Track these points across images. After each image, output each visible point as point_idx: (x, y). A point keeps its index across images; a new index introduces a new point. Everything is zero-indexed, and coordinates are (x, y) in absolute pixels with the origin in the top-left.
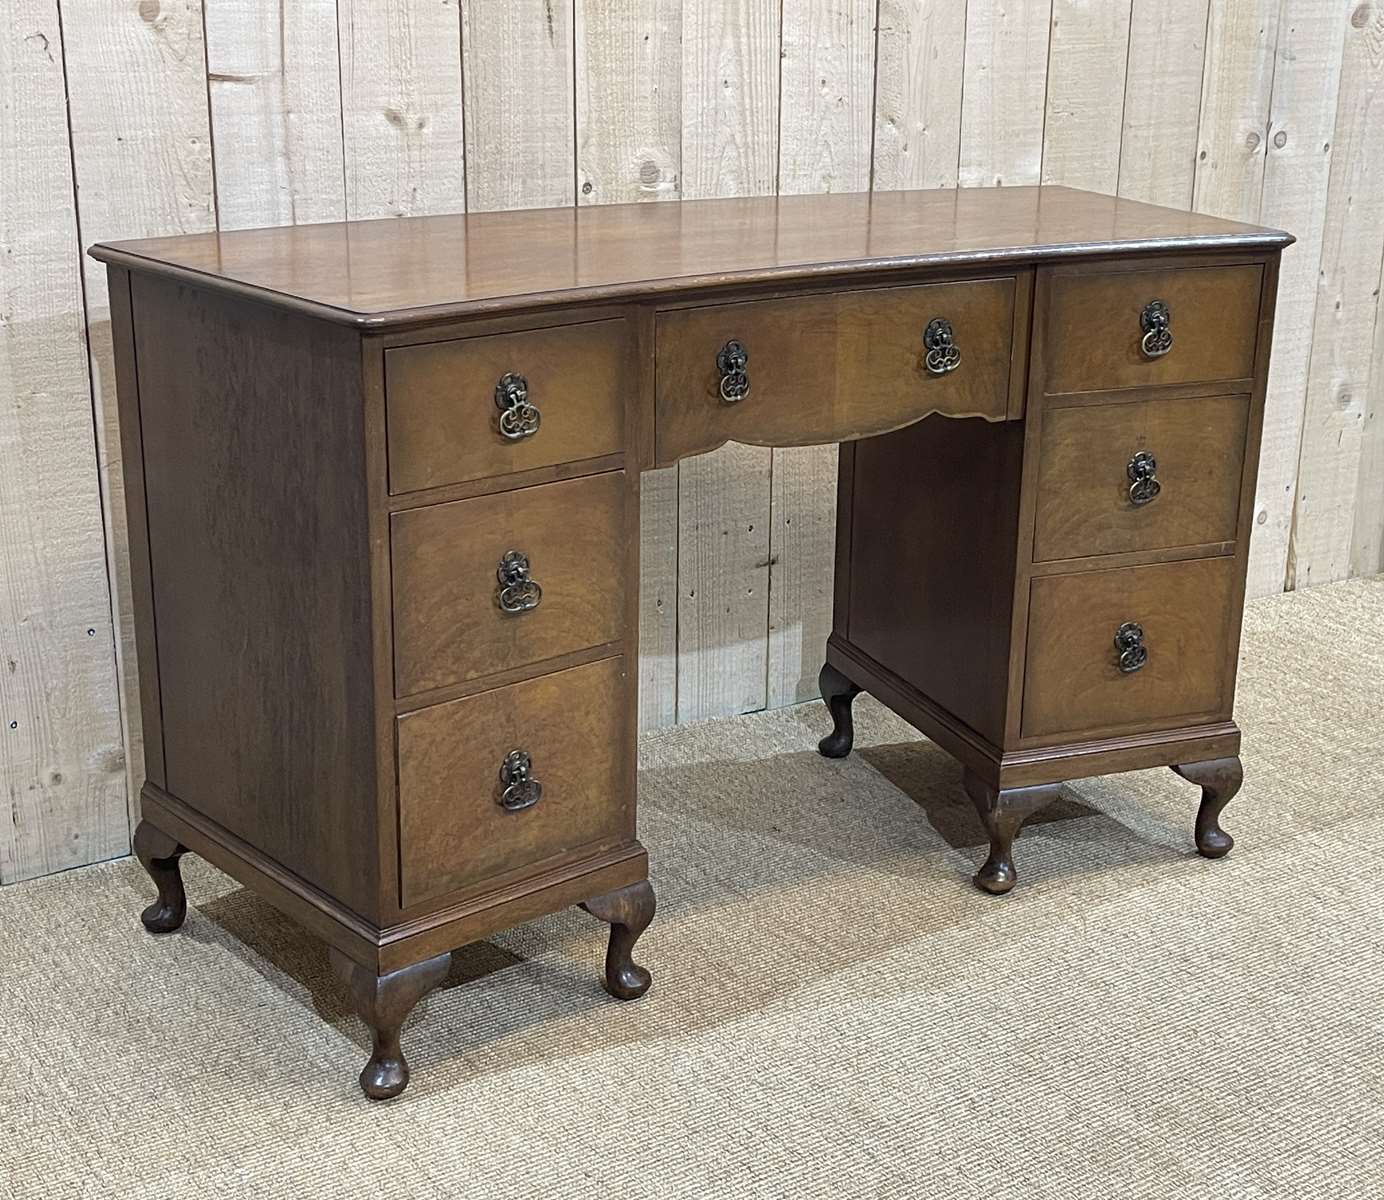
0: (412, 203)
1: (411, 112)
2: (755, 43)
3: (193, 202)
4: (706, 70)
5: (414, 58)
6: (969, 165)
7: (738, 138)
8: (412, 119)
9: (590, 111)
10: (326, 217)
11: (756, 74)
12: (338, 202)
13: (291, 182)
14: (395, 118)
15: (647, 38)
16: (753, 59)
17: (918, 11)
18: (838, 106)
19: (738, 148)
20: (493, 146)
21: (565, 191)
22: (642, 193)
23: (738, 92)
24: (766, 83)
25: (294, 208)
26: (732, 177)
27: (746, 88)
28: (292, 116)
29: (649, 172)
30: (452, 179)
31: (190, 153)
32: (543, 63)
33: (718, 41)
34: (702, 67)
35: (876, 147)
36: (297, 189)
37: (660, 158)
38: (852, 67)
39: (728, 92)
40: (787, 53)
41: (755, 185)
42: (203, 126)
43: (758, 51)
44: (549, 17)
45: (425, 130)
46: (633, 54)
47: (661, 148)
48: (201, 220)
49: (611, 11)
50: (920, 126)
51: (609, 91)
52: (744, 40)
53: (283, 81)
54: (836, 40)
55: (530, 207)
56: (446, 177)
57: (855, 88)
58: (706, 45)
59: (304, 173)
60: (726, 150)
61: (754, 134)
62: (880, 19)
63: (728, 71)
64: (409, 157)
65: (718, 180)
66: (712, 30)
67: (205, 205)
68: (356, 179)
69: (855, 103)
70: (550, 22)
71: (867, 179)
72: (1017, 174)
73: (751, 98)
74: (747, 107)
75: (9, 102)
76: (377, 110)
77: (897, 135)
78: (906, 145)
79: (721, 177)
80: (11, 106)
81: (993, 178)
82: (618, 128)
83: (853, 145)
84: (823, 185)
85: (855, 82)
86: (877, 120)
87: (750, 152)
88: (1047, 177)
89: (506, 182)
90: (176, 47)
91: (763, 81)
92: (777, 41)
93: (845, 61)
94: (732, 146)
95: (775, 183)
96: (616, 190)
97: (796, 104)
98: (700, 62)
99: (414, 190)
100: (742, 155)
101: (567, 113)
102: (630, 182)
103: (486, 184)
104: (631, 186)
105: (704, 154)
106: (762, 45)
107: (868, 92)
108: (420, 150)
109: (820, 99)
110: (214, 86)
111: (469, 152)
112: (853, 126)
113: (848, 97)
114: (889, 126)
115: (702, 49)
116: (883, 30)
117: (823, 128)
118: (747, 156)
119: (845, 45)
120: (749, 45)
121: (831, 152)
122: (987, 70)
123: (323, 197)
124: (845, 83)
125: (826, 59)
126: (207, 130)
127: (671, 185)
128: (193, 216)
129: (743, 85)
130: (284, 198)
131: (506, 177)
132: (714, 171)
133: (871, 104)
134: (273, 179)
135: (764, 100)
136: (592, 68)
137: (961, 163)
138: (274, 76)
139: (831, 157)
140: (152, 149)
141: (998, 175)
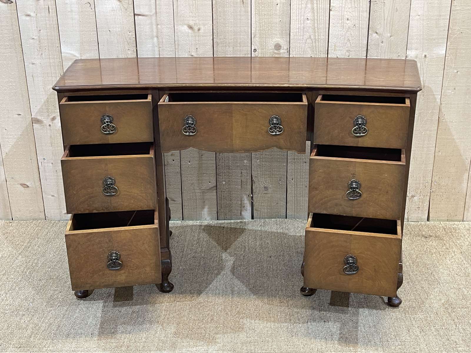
0: (196, 52)
1: (196, 26)
2: (320, 6)
3: (129, 49)
4: (300, 14)
5: (197, 10)
6: (412, 49)
7: (312, 37)
8: (196, 28)
9: (257, 27)
10: (169, 55)
11: (320, 16)
12: (173, 51)
13: (159, 44)
14: (191, 27)
15: (277, 4)
16: (319, 11)
18: (353, 27)
19: (312, 40)
20: (223, 37)
21: (247, 51)
22: (275, 53)
23: (313, 22)
25: (159, 52)
26: (310, 49)
27: (316, 21)
28: (159, 26)
29: (278, 47)
30: (209, 46)
31: (129, 35)
32: (240, 12)
33: (305, 6)
34: (298, 13)
35: (369, 42)
36: (161, 46)
37: (283, 42)
38: (360, 14)
39: (309, 22)
40: (332, 9)
41: (319, 52)
42: (132, 28)
43: (321, 9)
45: (200, 31)
46: (272, 9)
47: (282, 39)
48: (132, 54)
50: (389, 35)
51: (263, 21)
52: (315, 5)
53: (156, 16)
54: (353, 5)
55: (235, 56)
56: (207, 45)
57: (361, 21)
58: (300, 7)
59: (163, 42)
60: (307, 41)
61: (318, 36)
63: (309, 15)
64: (195, 38)
65: (304, 50)
66: (303, 2)
67: (133, 50)
68: (178, 45)
69: (361, 26)
71: (365, 52)
72: (434, 53)
73: (318, 24)
74: (316, 27)
75: (81, 20)
76: (185, 25)
77: (378, 38)
78: (382, 42)
79: (305, 49)
80: (81, 21)
81: (422, 54)
82: (266, 32)
83: (360, 40)
84: (347, 53)
85: (361, 19)
86: (369, 32)
87: (317, 42)
88: (449, 55)
89: (227, 48)
90: (125, 6)
91: (323, 18)
92: (329, 5)
93: (356, 12)
94: (310, 40)
95: (327, 52)
96: (266, 52)
97: (336, 26)
98: (298, 12)
99: (197, 48)
100: (314, 42)
101: (248, 27)
102: (271, 50)
103: (220, 48)
104: (271, 51)
105: (299, 41)
106: (322, 7)
107: (366, 23)
108: (199, 37)
109: (346, 25)
110: (136, 17)
111: (215, 38)
112: (359, 34)
113: (358, 24)
114: (375, 35)
115: (299, 8)
116: (373, 2)
117: (347, 34)
118: (315, 42)
119: (357, 7)
120: (317, 7)
121: (350, 43)
122: (420, 16)
123: (168, 49)
124: (356, 19)
125: (349, 12)
126: (134, 29)
127: (286, 51)
128: (129, 53)
129: (314, 20)
130: (156, 49)
131: (227, 46)
132: (303, 47)
133: (367, 27)
134: (153, 44)
135: (323, 25)
136: (257, 14)
137: (408, 48)
138: (153, 14)
139: (351, 44)
140: (118, 34)
141: (425, 53)
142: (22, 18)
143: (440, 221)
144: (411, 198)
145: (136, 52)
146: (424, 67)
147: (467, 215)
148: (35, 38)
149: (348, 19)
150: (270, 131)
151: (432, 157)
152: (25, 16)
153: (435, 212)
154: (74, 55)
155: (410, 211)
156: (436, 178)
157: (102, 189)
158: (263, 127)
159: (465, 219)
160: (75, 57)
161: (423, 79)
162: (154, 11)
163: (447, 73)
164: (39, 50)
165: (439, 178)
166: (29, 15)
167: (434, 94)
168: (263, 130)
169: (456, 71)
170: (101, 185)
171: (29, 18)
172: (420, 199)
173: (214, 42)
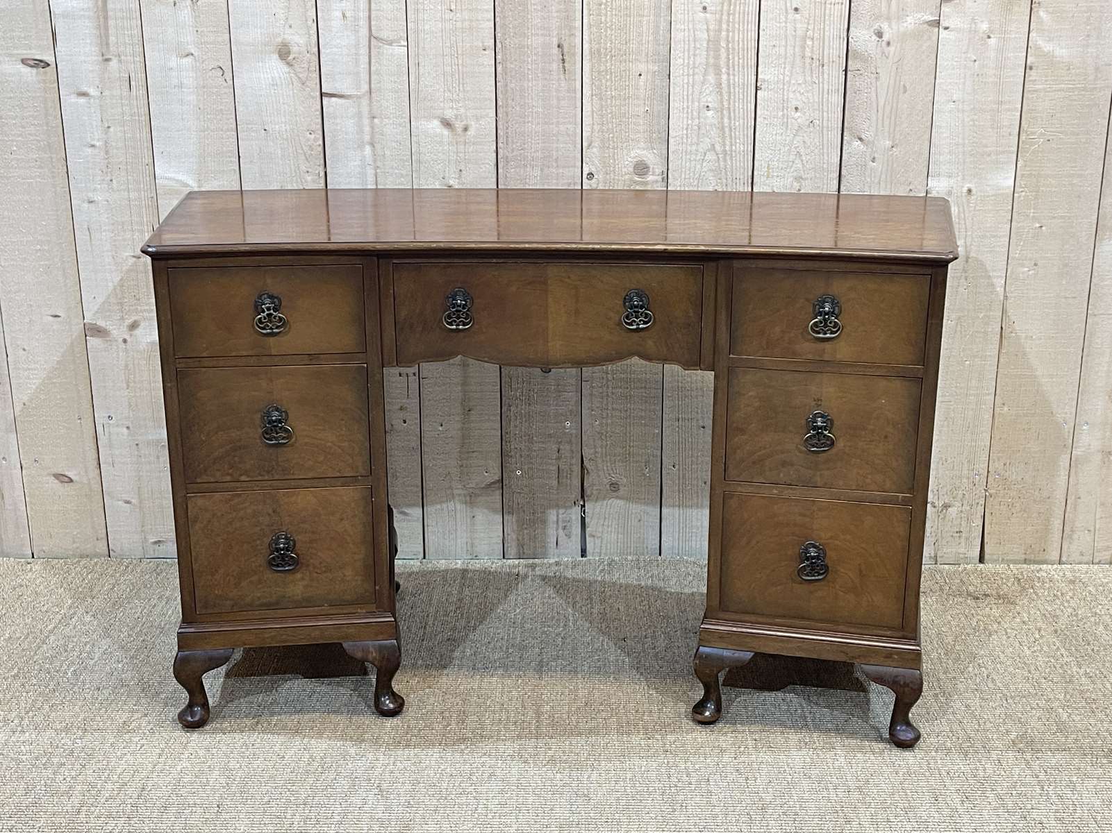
0: (459, 179)
1: (459, 120)
2: (734, 79)
3: (310, 170)
4: (690, 97)
5: (461, 85)
6: (939, 176)
7: (718, 147)
8: (459, 125)
9: (593, 124)
10: (399, 184)
11: (735, 102)
12: (407, 175)
13: (375, 161)
14: (447, 124)
15: (640, 75)
16: (732, 90)
17: (887, 58)
18: (809, 126)
19: (717, 154)
20: (519, 145)
21: (574, 178)
22: (635, 182)
23: (719, 114)
24: (743, 108)
25: (376, 178)
26: (712, 174)
27: (725, 112)
28: (376, 120)
29: (641, 168)
30: (488, 166)
31: (308, 140)
32: (558, 91)
33: (702, 78)
34: (688, 96)
35: (843, 158)
36: (379, 165)
37: (652, 159)
38: (823, 99)
39: (710, 113)
40: (762, 87)
41: (732, 181)
42: (317, 124)
43: (737, 85)
44: (563, 60)
45: (468, 133)
46: (629, 85)
47: (651, 151)
48: (314, 181)
49: (612, 56)
50: (888, 143)
51: (609, 111)
52: (724, 77)
53: (370, 98)
54: (808, 79)
55: (546, 187)
56: (483, 164)
57: (825, 114)
58: (691, 80)
59: (384, 155)
60: (707, 155)
61: (731, 145)
62: (850, 63)
63: (712, 100)
64: (457, 148)
65: (699, 176)
66: (696, 70)
67: (317, 172)
68: (419, 162)
69: (825, 124)
70: (564, 63)
71: (836, 182)
72: (989, 185)
73: (730, 118)
74: (726, 125)
75: (201, 106)
76: (435, 118)
77: (865, 149)
78: (874, 158)
79: (702, 174)
80: (202, 108)
81: (963, 187)
82: (616, 136)
83: (823, 155)
84: (795, 184)
85: (825, 109)
86: (845, 138)
87: (728, 158)
88: (1021, 190)
89: (528, 169)
90: (300, 76)
91: (741, 107)
92: (754, 78)
93: (816, 93)
94: (713, 152)
95: (750, 181)
96: (614, 179)
97: (770, 124)
98: (685, 93)
99: (461, 171)
100: (721, 159)
101: (575, 124)
102: (626, 174)
103: (513, 170)
104: (627, 177)
105: (688, 157)
106: (740, 80)
107: (838, 118)
108: (465, 145)
109: (793, 121)
110: (325, 100)
111: (500, 148)
112: (823, 141)
113: (819, 120)
114: (857, 143)
115: (688, 83)
116: (852, 71)
117: (795, 142)
118: (725, 160)
119: (817, 82)
120: (729, 82)
121: (802, 161)
122: (957, 103)
123: (397, 171)
124: (816, 110)
125: (799, 92)
126: (320, 126)
127: (660, 178)
128: (309, 178)
129: (722, 110)
130: (370, 172)
131: (528, 166)
132: (697, 170)
133: (840, 125)
134: (363, 159)
135: (741, 121)
136: (595, 95)
137: (930, 174)
138: (364, 95)
139: (803, 164)
140: (285, 136)
141: (968, 185)
142: (69, 100)
143: (1008, 562)
144: (942, 510)
145: (324, 177)
146: (967, 215)
147: (1069, 548)
148: (98, 144)
149: (796, 108)
150: (625, 322)
151: (988, 416)
152: (76, 95)
153: (997, 543)
154: (186, 183)
155: (940, 540)
156: (996, 465)
157: (260, 431)
158: (612, 314)
159: (1064, 559)
160: (186, 187)
161: (965, 243)
162: (365, 87)
163: (1019, 228)
164: (104, 170)
165: (1005, 465)
166: (84, 94)
167: (990, 276)
168: (610, 319)
169: (1038, 225)
170: (258, 422)
171: (84, 100)
172: (961, 511)
173: (499, 157)
